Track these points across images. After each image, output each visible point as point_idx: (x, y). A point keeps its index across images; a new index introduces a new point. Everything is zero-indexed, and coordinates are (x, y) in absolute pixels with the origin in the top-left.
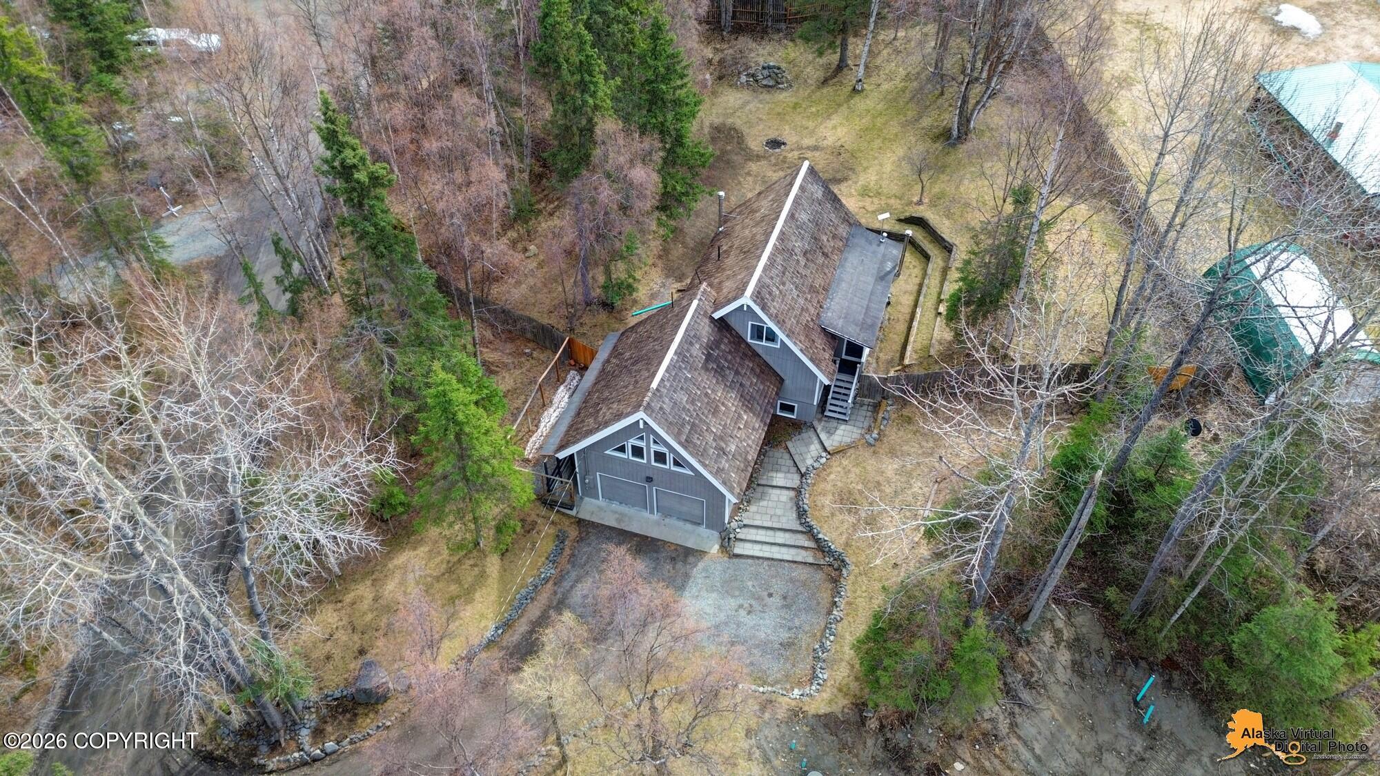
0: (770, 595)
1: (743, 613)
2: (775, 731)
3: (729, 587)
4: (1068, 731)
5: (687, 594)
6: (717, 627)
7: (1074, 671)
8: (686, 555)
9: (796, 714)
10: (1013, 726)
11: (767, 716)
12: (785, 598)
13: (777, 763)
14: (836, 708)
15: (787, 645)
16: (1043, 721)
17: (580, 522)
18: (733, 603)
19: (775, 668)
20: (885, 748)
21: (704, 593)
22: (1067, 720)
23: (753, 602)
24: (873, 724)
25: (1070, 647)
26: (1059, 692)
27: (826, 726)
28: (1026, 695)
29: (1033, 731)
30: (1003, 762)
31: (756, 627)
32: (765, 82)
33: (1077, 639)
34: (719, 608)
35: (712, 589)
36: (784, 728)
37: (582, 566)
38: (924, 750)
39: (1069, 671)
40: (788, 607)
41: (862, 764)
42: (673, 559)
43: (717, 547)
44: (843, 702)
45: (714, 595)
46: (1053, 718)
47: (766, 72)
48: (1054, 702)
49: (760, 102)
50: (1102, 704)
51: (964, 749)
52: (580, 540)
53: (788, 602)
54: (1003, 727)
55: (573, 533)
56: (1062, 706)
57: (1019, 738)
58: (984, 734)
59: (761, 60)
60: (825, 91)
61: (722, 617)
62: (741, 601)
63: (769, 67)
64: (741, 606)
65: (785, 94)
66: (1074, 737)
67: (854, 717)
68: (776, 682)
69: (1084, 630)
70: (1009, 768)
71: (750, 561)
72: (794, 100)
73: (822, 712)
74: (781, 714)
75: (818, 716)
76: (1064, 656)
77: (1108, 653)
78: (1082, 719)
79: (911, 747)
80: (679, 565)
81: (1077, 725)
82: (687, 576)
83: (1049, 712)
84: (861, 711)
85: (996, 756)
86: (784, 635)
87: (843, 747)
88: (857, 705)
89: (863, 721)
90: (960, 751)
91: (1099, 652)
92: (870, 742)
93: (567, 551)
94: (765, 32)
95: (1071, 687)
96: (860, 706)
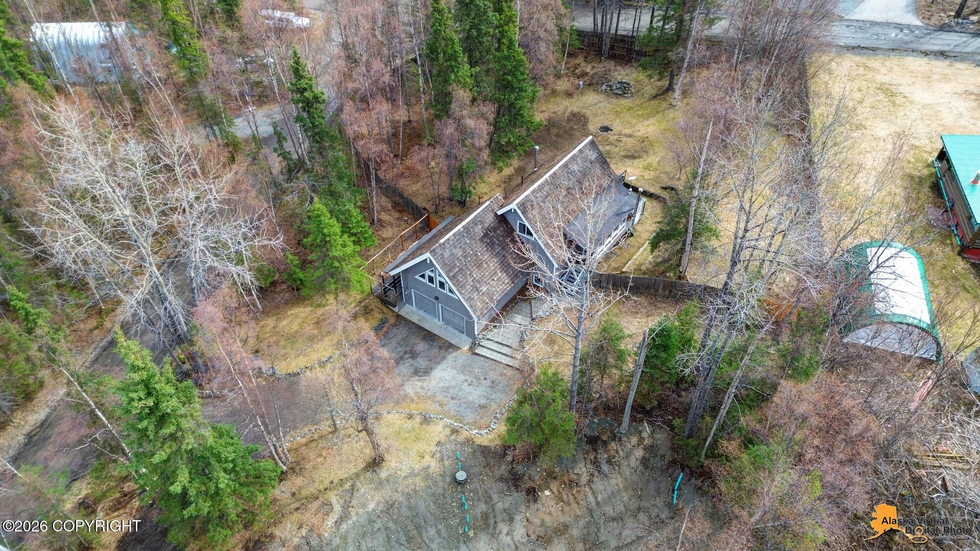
0: (485, 379)
1: (466, 384)
2: (453, 447)
3: (464, 369)
4: (624, 494)
5: (439, 367)
6: (448, 388)
7: (641, 463)
8: (450, 347)
9: (469, 441)
10: (590, 481)
11: (452, 438)
12: (493, 382)
13: (447, 463)
14: (492, 445)
15: (482, 407)
16: (609, 484)
17: (398, 317)
18: (463, 378)
19: (470, 416)
20: (510, 472)
21: (449, 369)
22: (626, 488)
23: (474, 380)
24: (509, 458)
25: (645, 449)
26: (627, 472)
27: (482, 452)
28: (605, 468)
29: (602, 488)
30: (575, 498)
31: (469, 393)
32: (616, 91)
33: (652, 446)
34: (454, 378)
35: (454, 368)
36: (459, 447)
37: (389, 339)
38: (530, 479)
39: (638, 462)
40: (492, 387)
41: (493, 477)
42: (440, 348)
43: (468, 347)
44: (498, 442)
45: (454, 371)
46: (617, 485)
47: (619, 85)
48: (621, 476)
49: (609, 103)
50: (652, 485)
51: (554, 486)
52: (394, 325)
53: (493, 385)
54: (584, 479)
55: (392, 321)
56: (626, 479)
57: (591, 489)
58: (570, 481)
59: (619, 78)
60: (652, 103)
61: (454, 383)
62: (467, 378)
63: (622, 83)
64: (466, 380)
65: (627, 100)
66: (626, 498)
67: (500, 452)
68: (468, 424)
69: (659, 442)
70: (578, 503)
71: (482, 359)
72: (631, 105)
73: (484, 444)
74: (461, 438)
75: (480, 446)
76: (639, 453)
77: (668, 458)
78: (635, 490)
79: (524, 475)
80: (442, 351)
81: (630, 492)
82: (444, 358)
83: (616, 481)
84: (506, 450)
85: (573, 494)
86: (483, 401)
87: (488, 465)
88: (505, 446)
89: (505, 454)
90: (551, 486)
91: (663, 457)
92: (503, 467)
93: (385, 329)
94: (630, 61)
95: (636, 471)
96: (506, 448)
